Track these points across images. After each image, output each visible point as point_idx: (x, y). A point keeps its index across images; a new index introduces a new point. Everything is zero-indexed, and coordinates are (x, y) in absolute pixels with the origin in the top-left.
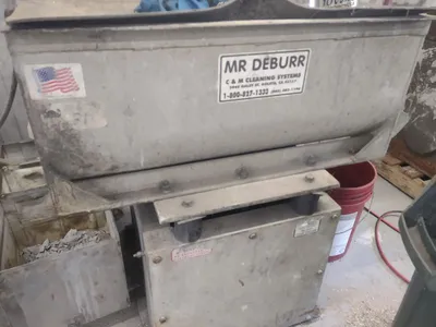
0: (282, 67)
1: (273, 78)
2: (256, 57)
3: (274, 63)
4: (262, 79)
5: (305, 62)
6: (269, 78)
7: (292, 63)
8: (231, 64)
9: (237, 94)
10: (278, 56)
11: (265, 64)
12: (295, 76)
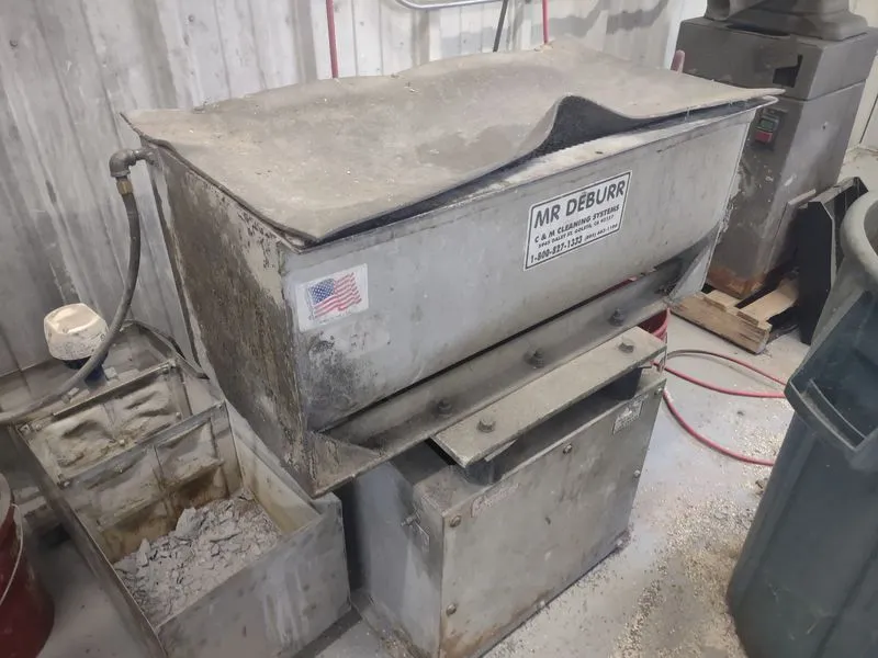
0: (599, 202)
1: (588, 219)
2: (571, 197)
3: (590, 199)
4: (576, 224)
5: (624, 190)
6: (583, 221)
7: (611, 193)
8: (543, 214)
9: (547, 253)
10: (595, 189)
11: (581, 203)
12: (613, 209)
